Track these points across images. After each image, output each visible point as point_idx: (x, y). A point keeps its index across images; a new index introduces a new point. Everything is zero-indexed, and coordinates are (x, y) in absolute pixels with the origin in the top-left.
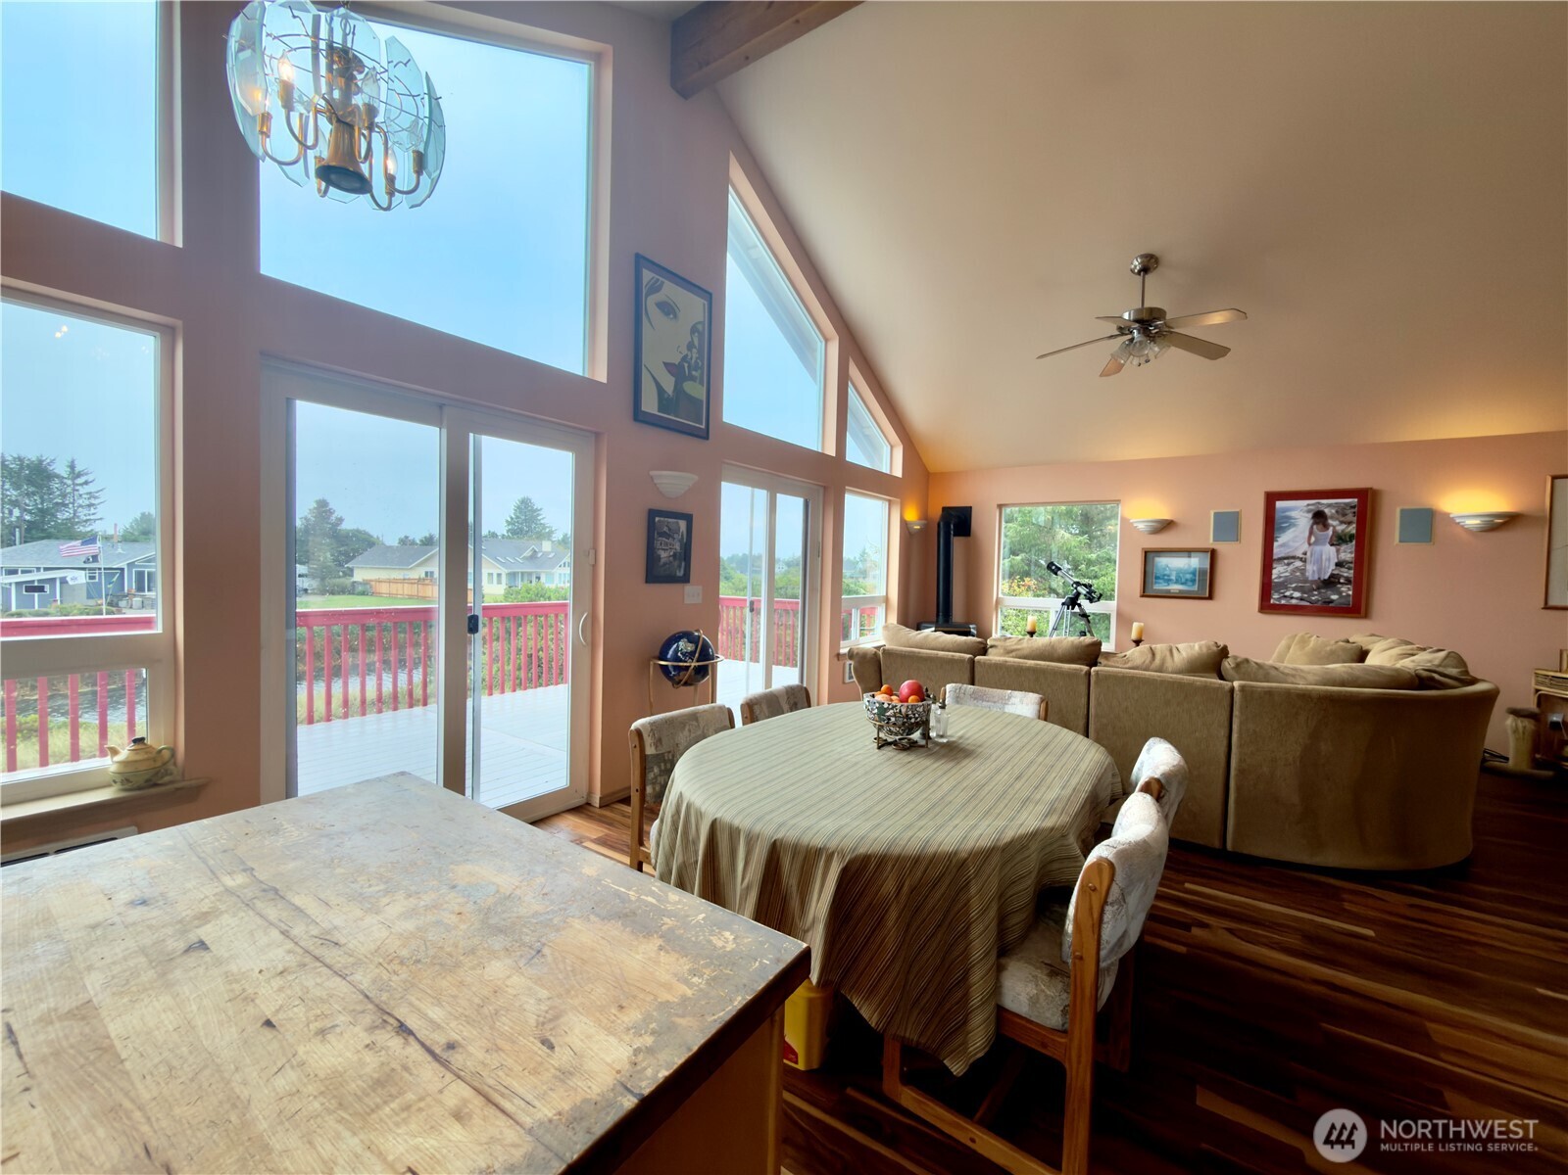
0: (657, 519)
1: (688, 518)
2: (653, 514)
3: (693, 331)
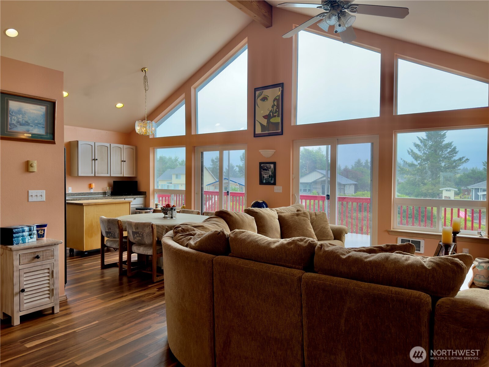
2: (260, 163)
3: (274, 101)
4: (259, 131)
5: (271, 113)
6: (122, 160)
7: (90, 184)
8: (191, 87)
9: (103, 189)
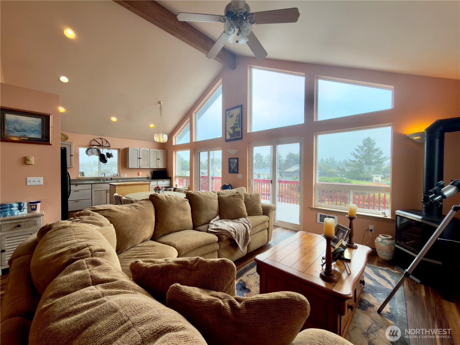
0: (230, 160)
1: (237, 159)
2: (229, 159)
3: (237, 117)
4: (228, 137)
5: (235, 125)
6: (158, 158)
7: (139, 173)
8: (193, 113)
9: (147, 175)
